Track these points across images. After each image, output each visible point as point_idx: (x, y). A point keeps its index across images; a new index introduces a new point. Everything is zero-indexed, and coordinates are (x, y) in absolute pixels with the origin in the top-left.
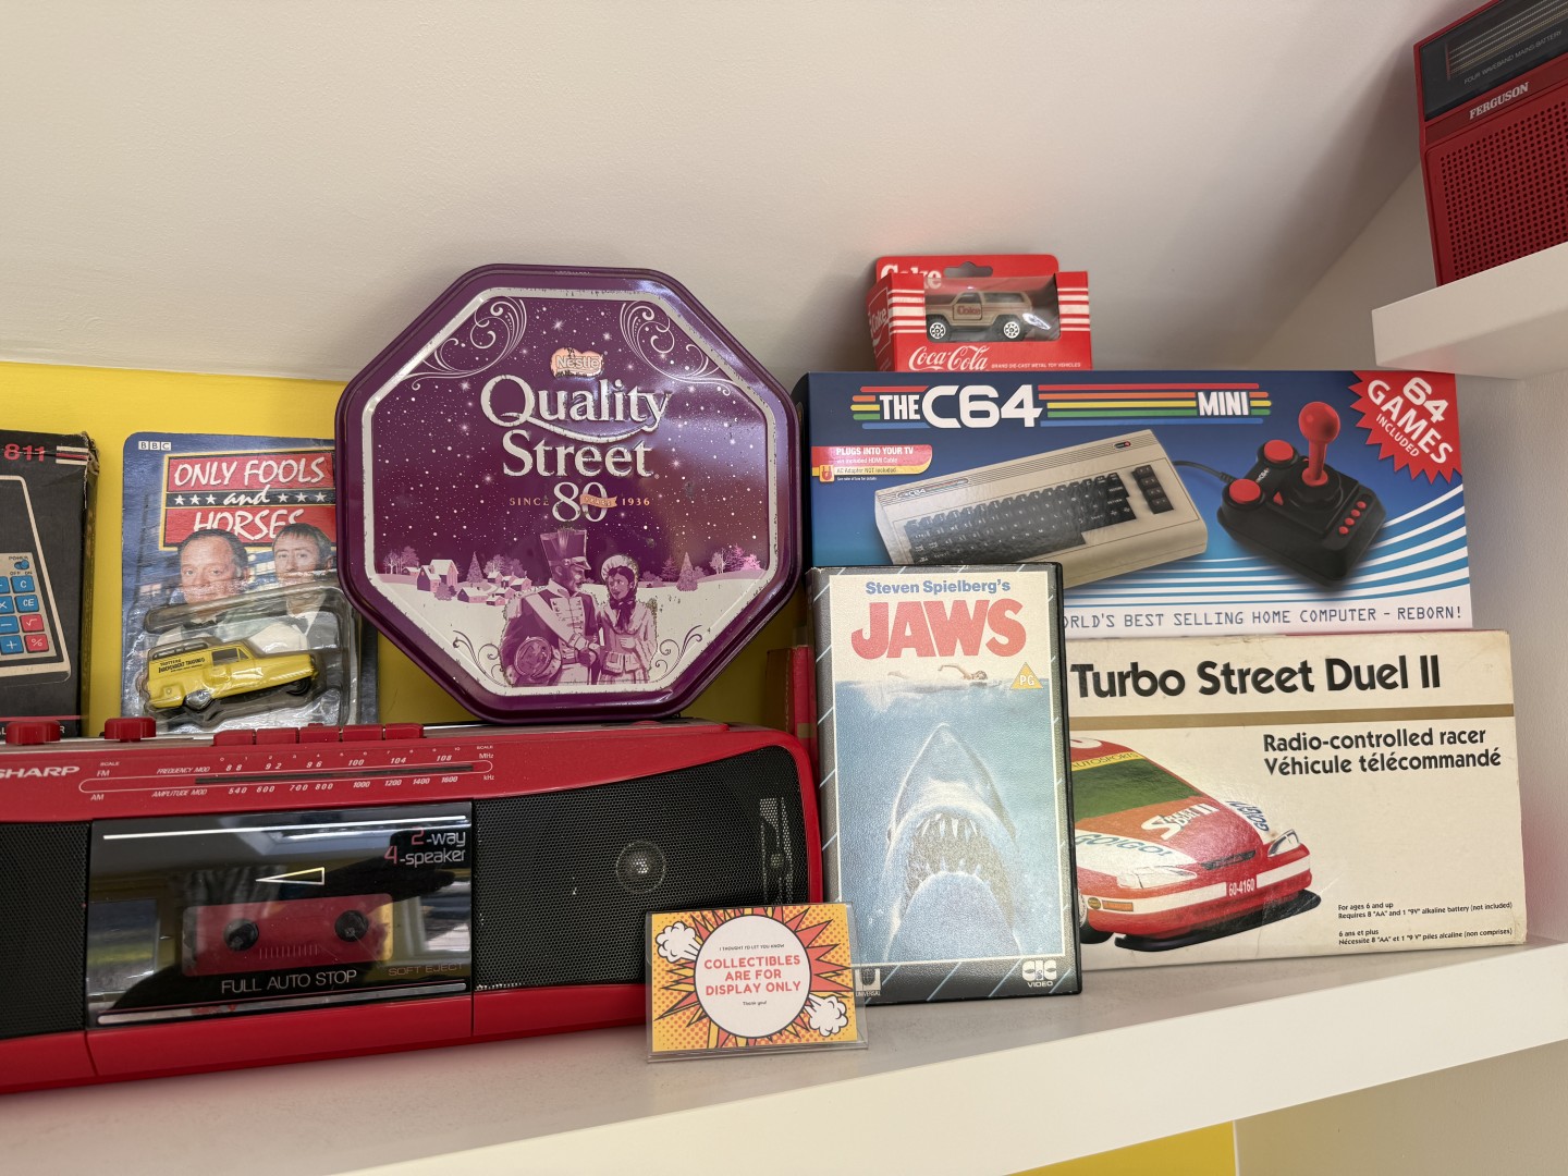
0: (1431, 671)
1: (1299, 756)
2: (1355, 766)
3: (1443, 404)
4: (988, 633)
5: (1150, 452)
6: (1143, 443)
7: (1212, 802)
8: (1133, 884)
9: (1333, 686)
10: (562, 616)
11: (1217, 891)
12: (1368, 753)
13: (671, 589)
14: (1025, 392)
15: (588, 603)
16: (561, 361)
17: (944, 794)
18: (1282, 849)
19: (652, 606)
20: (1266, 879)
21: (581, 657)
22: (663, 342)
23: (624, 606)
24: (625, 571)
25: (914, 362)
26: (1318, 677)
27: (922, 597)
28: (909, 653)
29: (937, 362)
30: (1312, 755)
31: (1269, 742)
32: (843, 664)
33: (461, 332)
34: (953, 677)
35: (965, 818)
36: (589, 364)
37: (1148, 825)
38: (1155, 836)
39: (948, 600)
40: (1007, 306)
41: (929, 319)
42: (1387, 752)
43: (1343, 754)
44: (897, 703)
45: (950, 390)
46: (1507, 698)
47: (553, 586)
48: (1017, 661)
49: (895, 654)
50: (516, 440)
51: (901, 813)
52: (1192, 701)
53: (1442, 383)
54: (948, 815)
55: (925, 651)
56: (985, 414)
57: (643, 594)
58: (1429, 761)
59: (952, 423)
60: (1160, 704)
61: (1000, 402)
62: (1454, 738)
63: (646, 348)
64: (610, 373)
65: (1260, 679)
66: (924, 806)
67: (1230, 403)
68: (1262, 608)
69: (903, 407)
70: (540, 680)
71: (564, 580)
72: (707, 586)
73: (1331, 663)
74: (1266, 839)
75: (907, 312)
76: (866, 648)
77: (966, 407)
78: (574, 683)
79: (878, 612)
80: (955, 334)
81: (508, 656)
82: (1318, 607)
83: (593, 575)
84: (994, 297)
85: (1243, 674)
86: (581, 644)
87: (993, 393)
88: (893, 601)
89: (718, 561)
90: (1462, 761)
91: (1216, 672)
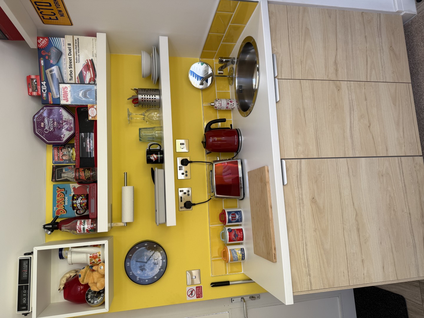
0: (69, 44)
1: (78, 59)
2: (79, 54)
3: (41, 39)
4: (66, 90)
5: (48, 71)
6: (47, 72)
7: (82, 69)
8: (90, 77)
9: (71, 55)
10: (66, 127)
11: (91, 69)
12: (77, 52)
13: (63, 117)
14: (42, 83)
15: (65, 124)
16: (42, 126)
17: (80, 95)
18: (87, 62)
19: (65, 119)
20: (90, 64)
21: (70, 125)
22: (40, 117)
23: (65, 121)
24: (62, 121)
25: (40, 93)
26: (70, 56)
27: (62, 96)
28: (68, 97)
29: (40, 91)
30: (78, 58)
31: (77, 62)
32: (69, 103)
33: (40, 134)
34: (70, 93)
35: (83, 93)
36: (42, 124)
37: (85, 75)
38: (86, 74)
39: (63, 93)
40: (33, 84)
41: (35, 91)
42: (77, 50)
43: (78, 55)
44: (72, 98)
45: (43, 90)
46: (72, 36)
47: (64, 127)
48: (68, 88)
49: (68, 98)
50: (50, 130)
51: (82, 99)
52: (73, 69)
53: (38, 38)
54: (82, 95)
55: (68, 96)
56: (45, 87)
57: (64, 120)
58: (78, 46)
59: (46, 90)
60: (73, 73)
61: (43, 85)
62: (76, 43)
63: (40, 119)
64: (43, 122)
65: (71, 63)
66: (82, 97)
67: (42, 62)
68: (64, 61)
69: (45, 95)
70: (72, 128)
71: (63, 126)
72: (63, 114)
73: (69, 55)
74: (86, 64)
75: (35, 94)
76: (67, 101)
77: (44, 89)
78: (72, 125)
79: (64, 100)
80: (37, 89)
81: (70, 131)
82: (63, 55)
83: (62, 124)
84: (32, 85)
85: (70, 64)
86: (69, 125)
87: (42, 86)
88: (63, 98)
89: (61, 113)
90: (78, 42)
91: (70, 67)
